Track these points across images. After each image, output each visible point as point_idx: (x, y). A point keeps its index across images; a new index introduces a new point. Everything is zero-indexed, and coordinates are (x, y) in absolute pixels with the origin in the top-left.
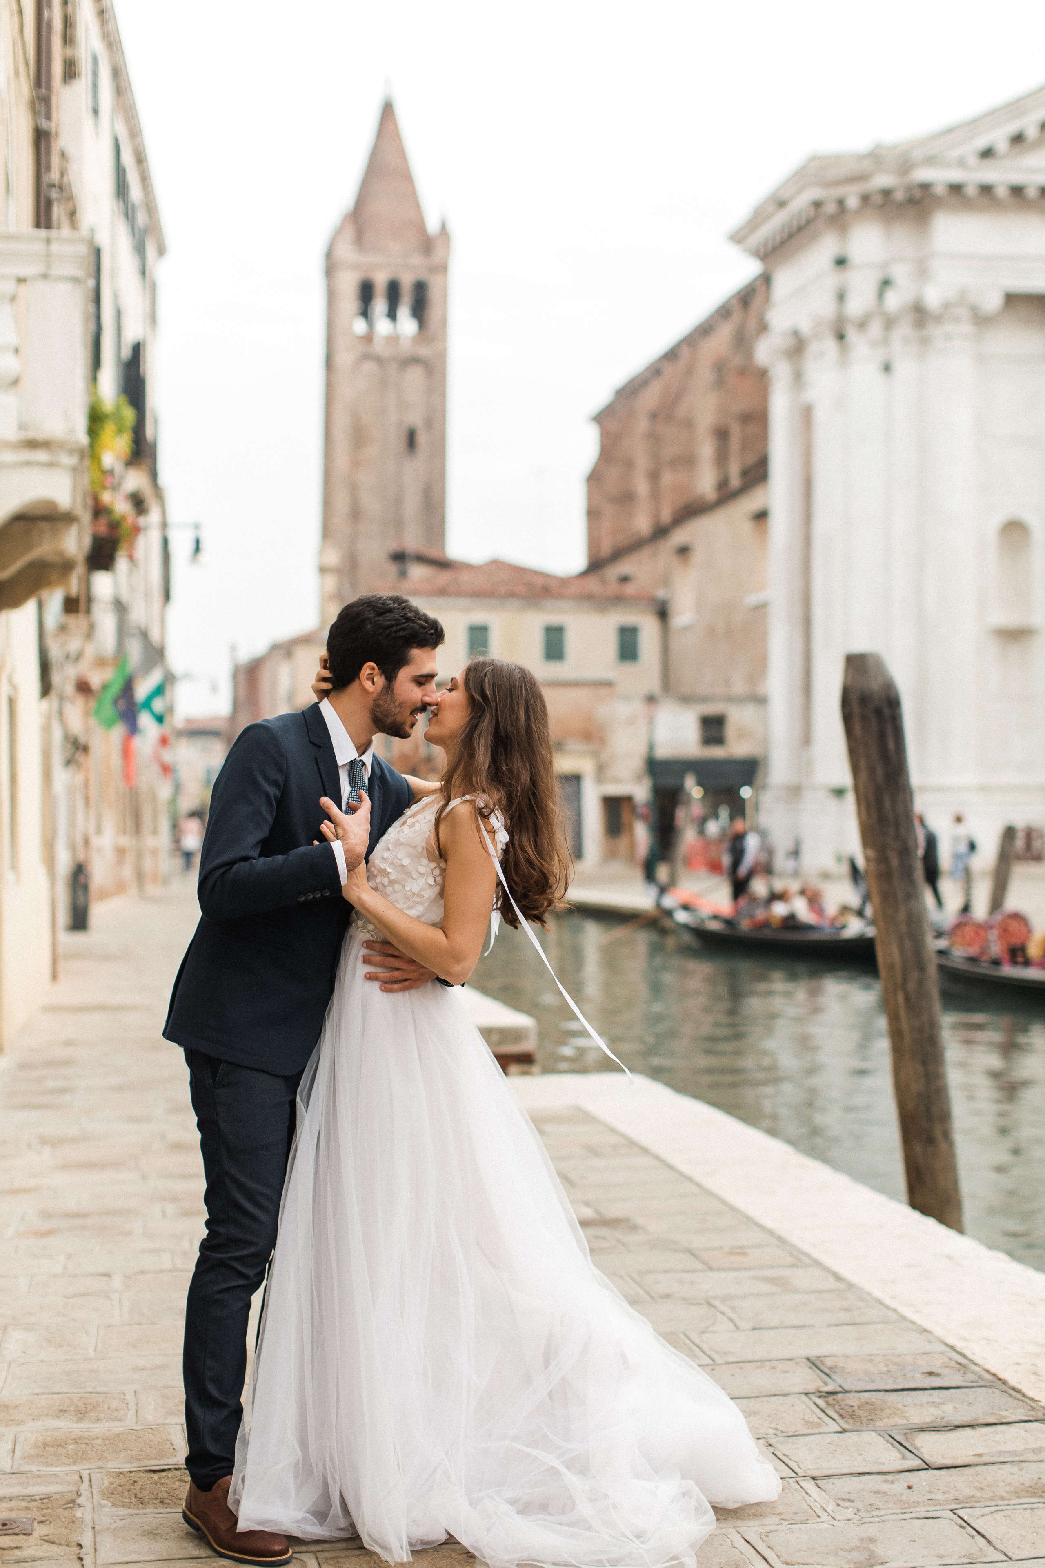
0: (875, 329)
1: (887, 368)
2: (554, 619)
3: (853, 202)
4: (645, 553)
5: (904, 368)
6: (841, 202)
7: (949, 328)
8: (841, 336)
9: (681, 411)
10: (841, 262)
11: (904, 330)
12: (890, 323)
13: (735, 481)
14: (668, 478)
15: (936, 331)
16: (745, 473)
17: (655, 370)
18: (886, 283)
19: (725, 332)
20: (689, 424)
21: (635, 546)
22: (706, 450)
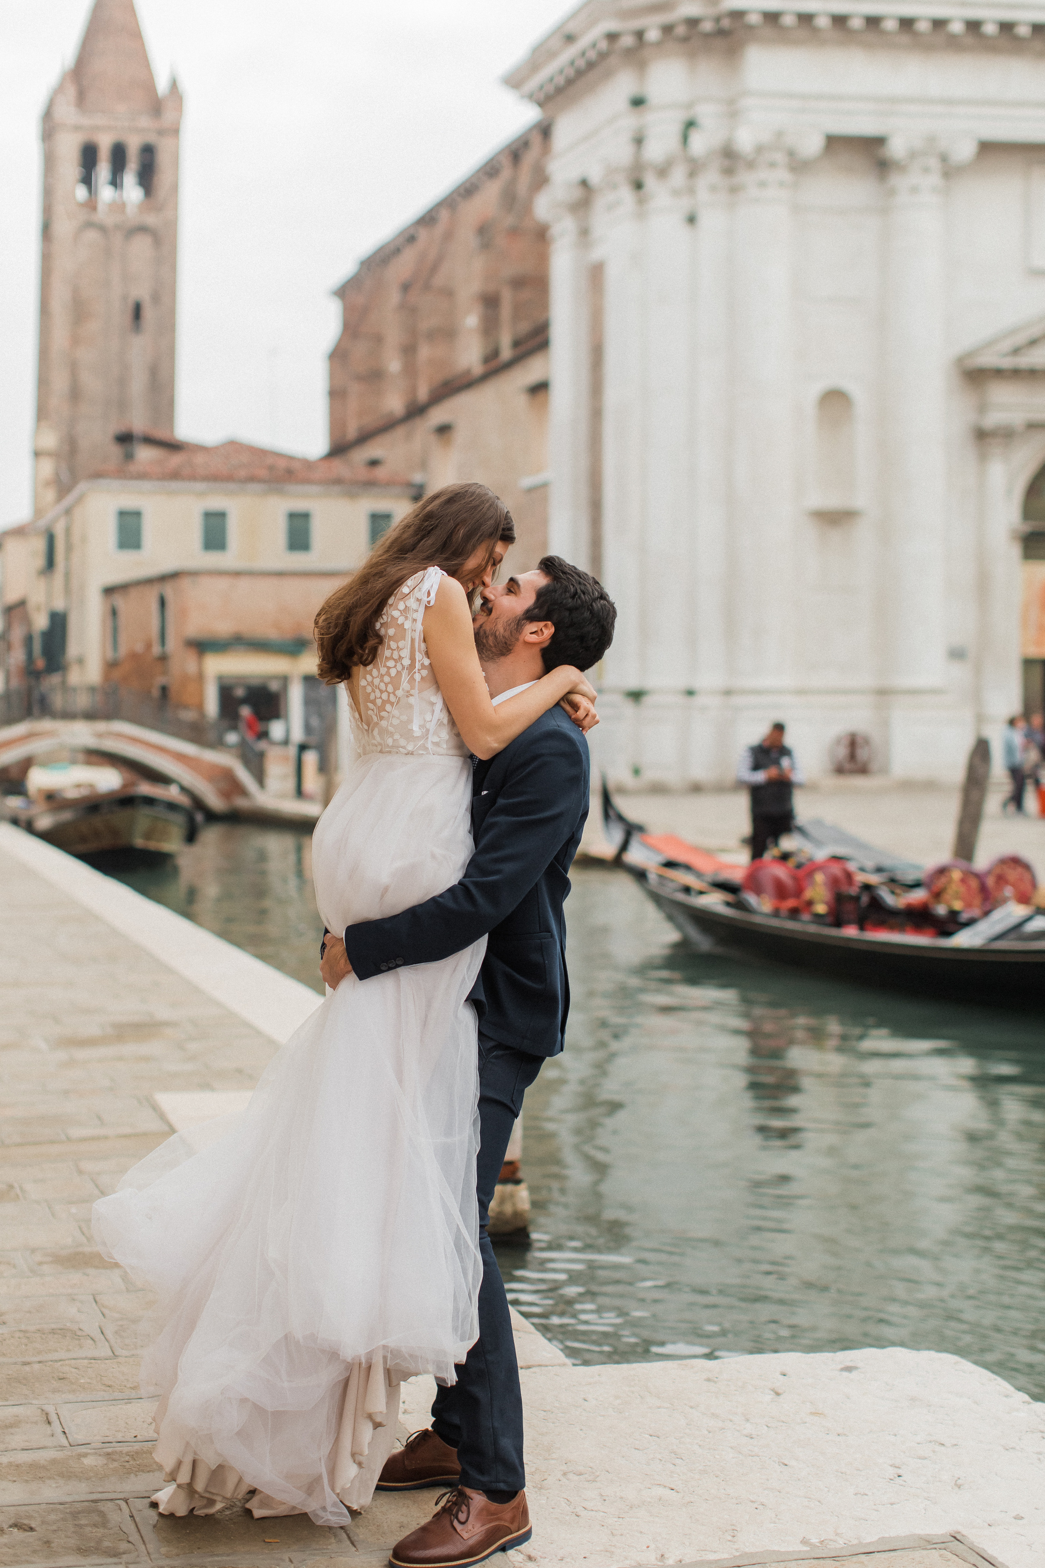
0: (678, 176)
1: (692, 220)
2: (300, 505)
3: (653, 35)
4: (400, 432)
5: (711, 220)
6: (640, 35)
7: (763, 174)
8: (638, 185)
9: (439, 280)
10: (638, 102)
11: (711, 177)
12: (694, 168)
13: (506, 353)
14: (425, 352)
15: (745, 177)
16: (516, 344)
17: (408, 237)
18: (690, 124)
19: (492, 191)
20: (448, 293)
21: (388, 426)
22: (472, 320)
